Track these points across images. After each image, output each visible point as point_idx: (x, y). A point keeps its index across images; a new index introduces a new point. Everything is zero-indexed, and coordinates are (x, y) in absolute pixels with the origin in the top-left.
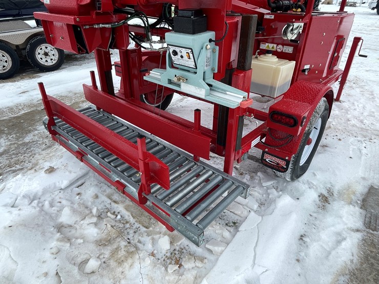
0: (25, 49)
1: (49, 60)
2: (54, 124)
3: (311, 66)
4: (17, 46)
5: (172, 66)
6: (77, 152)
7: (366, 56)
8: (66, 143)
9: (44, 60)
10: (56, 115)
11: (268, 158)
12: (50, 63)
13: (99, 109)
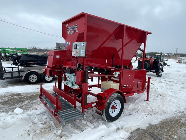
0: (42, 75)
1: (49, 79)
2: (42, 96)
3: (126, 85)
4: (41, 74)
5: (67, 80)
6: (45, 103)
7: (153, 84)
8: (43, 101)
9: (48, 79)
10: (43, 93)
11: (98, 111)
12: (49, 80)
13: (56, 93)
